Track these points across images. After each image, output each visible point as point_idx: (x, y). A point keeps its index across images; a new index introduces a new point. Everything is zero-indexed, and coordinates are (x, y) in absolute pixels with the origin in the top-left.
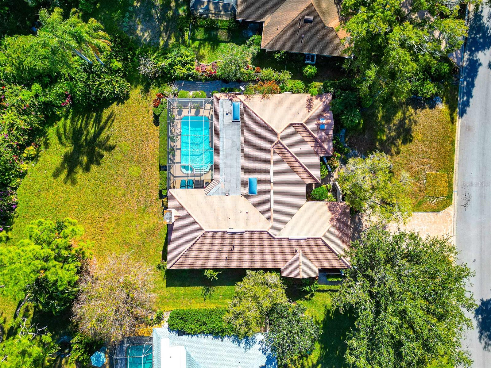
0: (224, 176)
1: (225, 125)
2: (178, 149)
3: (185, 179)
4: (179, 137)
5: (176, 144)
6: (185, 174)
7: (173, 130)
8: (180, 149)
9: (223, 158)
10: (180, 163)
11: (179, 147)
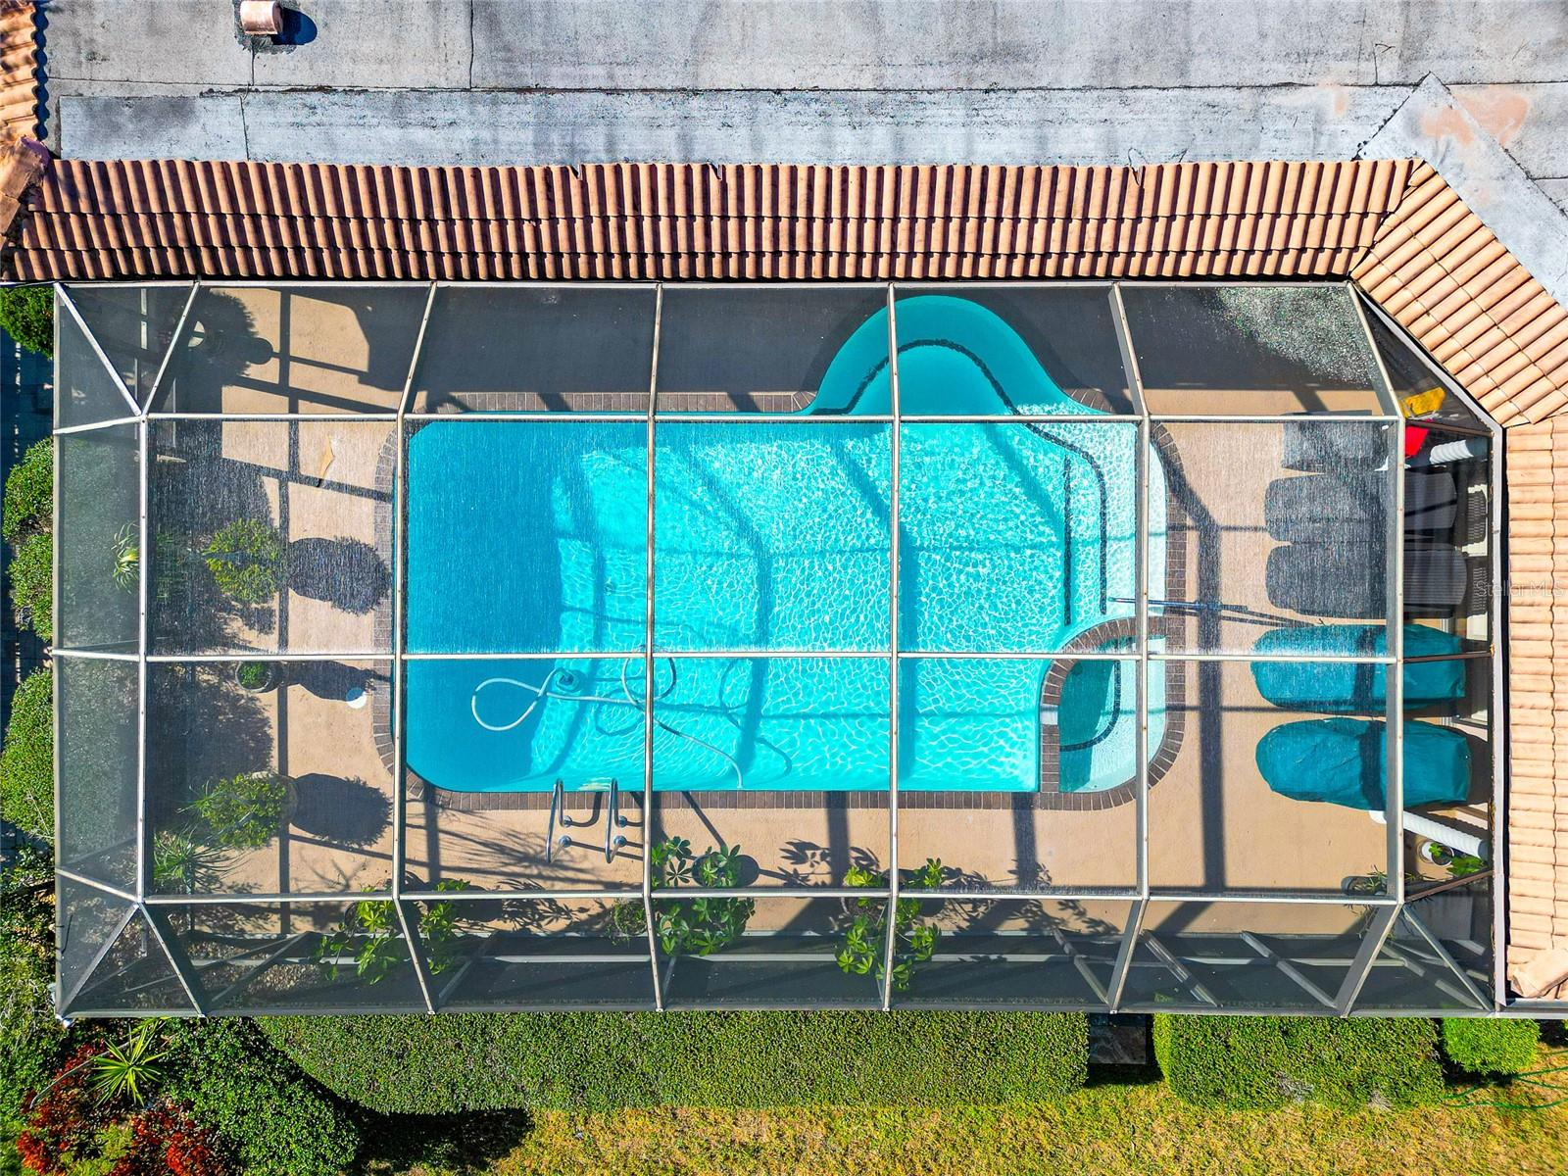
0: (1326, 95)
1: (488, 74)
2: (838, 829)
3: (1242, 736)
4: (679, 822)
5: (772, 858)
6: (1173, 734)
7: (581, 901)
8: (836, 803)
9: (1019, 109)
10: (1022, 804)
11: (813, 826)
